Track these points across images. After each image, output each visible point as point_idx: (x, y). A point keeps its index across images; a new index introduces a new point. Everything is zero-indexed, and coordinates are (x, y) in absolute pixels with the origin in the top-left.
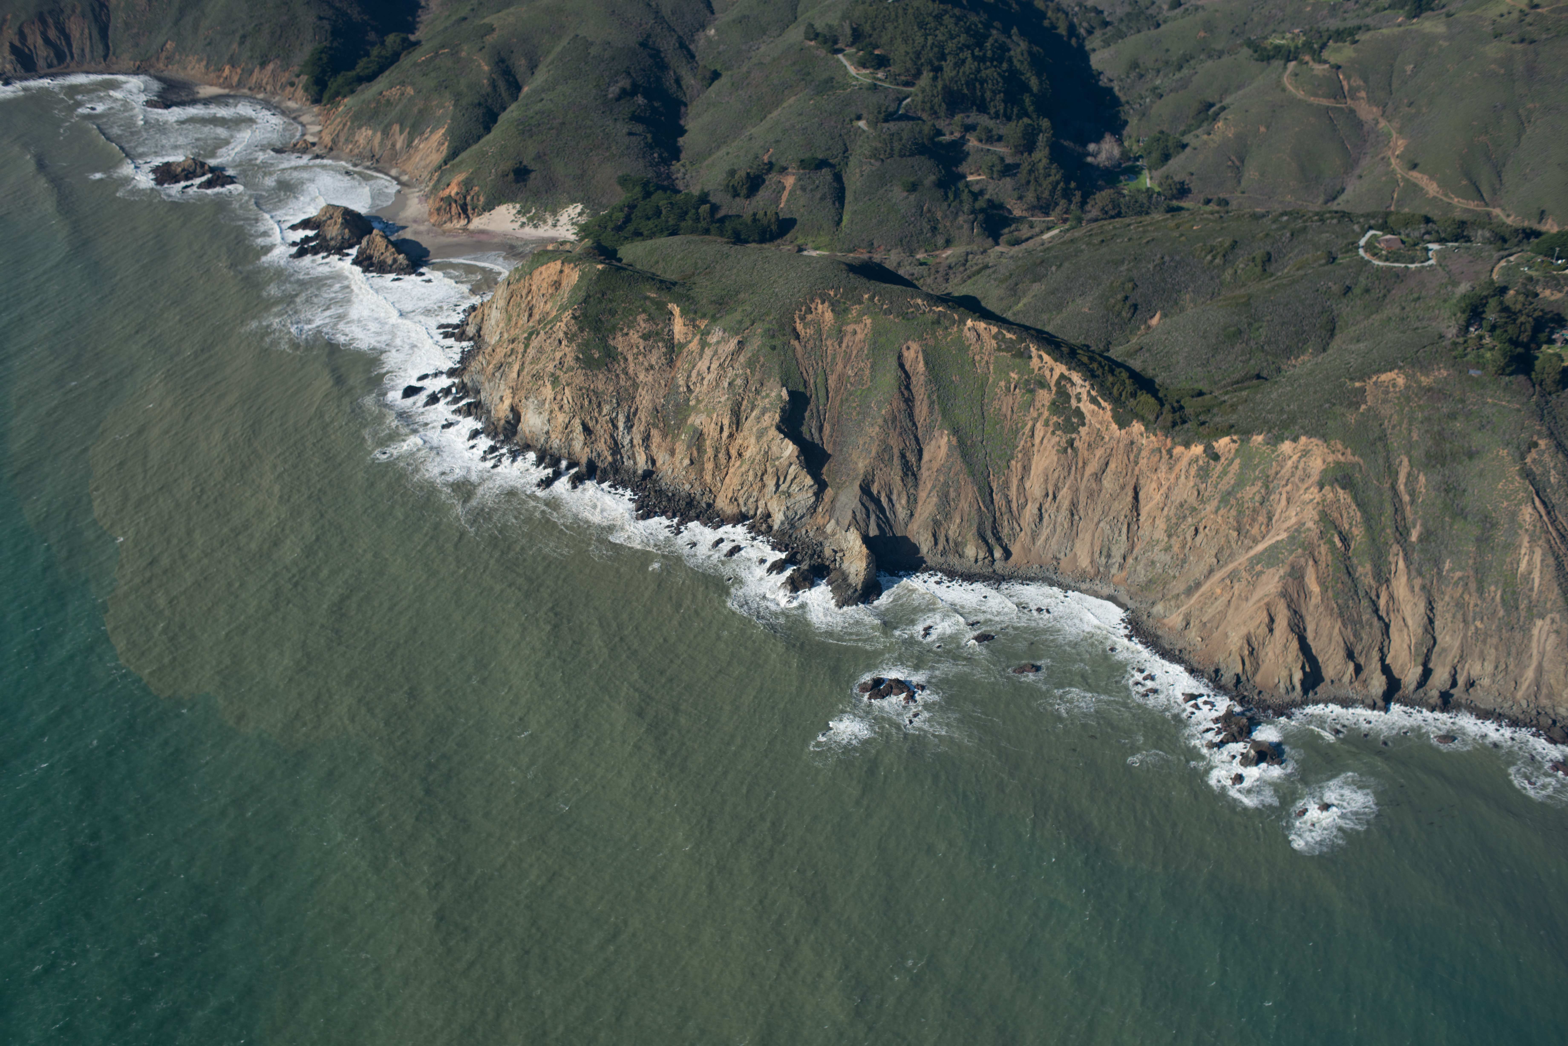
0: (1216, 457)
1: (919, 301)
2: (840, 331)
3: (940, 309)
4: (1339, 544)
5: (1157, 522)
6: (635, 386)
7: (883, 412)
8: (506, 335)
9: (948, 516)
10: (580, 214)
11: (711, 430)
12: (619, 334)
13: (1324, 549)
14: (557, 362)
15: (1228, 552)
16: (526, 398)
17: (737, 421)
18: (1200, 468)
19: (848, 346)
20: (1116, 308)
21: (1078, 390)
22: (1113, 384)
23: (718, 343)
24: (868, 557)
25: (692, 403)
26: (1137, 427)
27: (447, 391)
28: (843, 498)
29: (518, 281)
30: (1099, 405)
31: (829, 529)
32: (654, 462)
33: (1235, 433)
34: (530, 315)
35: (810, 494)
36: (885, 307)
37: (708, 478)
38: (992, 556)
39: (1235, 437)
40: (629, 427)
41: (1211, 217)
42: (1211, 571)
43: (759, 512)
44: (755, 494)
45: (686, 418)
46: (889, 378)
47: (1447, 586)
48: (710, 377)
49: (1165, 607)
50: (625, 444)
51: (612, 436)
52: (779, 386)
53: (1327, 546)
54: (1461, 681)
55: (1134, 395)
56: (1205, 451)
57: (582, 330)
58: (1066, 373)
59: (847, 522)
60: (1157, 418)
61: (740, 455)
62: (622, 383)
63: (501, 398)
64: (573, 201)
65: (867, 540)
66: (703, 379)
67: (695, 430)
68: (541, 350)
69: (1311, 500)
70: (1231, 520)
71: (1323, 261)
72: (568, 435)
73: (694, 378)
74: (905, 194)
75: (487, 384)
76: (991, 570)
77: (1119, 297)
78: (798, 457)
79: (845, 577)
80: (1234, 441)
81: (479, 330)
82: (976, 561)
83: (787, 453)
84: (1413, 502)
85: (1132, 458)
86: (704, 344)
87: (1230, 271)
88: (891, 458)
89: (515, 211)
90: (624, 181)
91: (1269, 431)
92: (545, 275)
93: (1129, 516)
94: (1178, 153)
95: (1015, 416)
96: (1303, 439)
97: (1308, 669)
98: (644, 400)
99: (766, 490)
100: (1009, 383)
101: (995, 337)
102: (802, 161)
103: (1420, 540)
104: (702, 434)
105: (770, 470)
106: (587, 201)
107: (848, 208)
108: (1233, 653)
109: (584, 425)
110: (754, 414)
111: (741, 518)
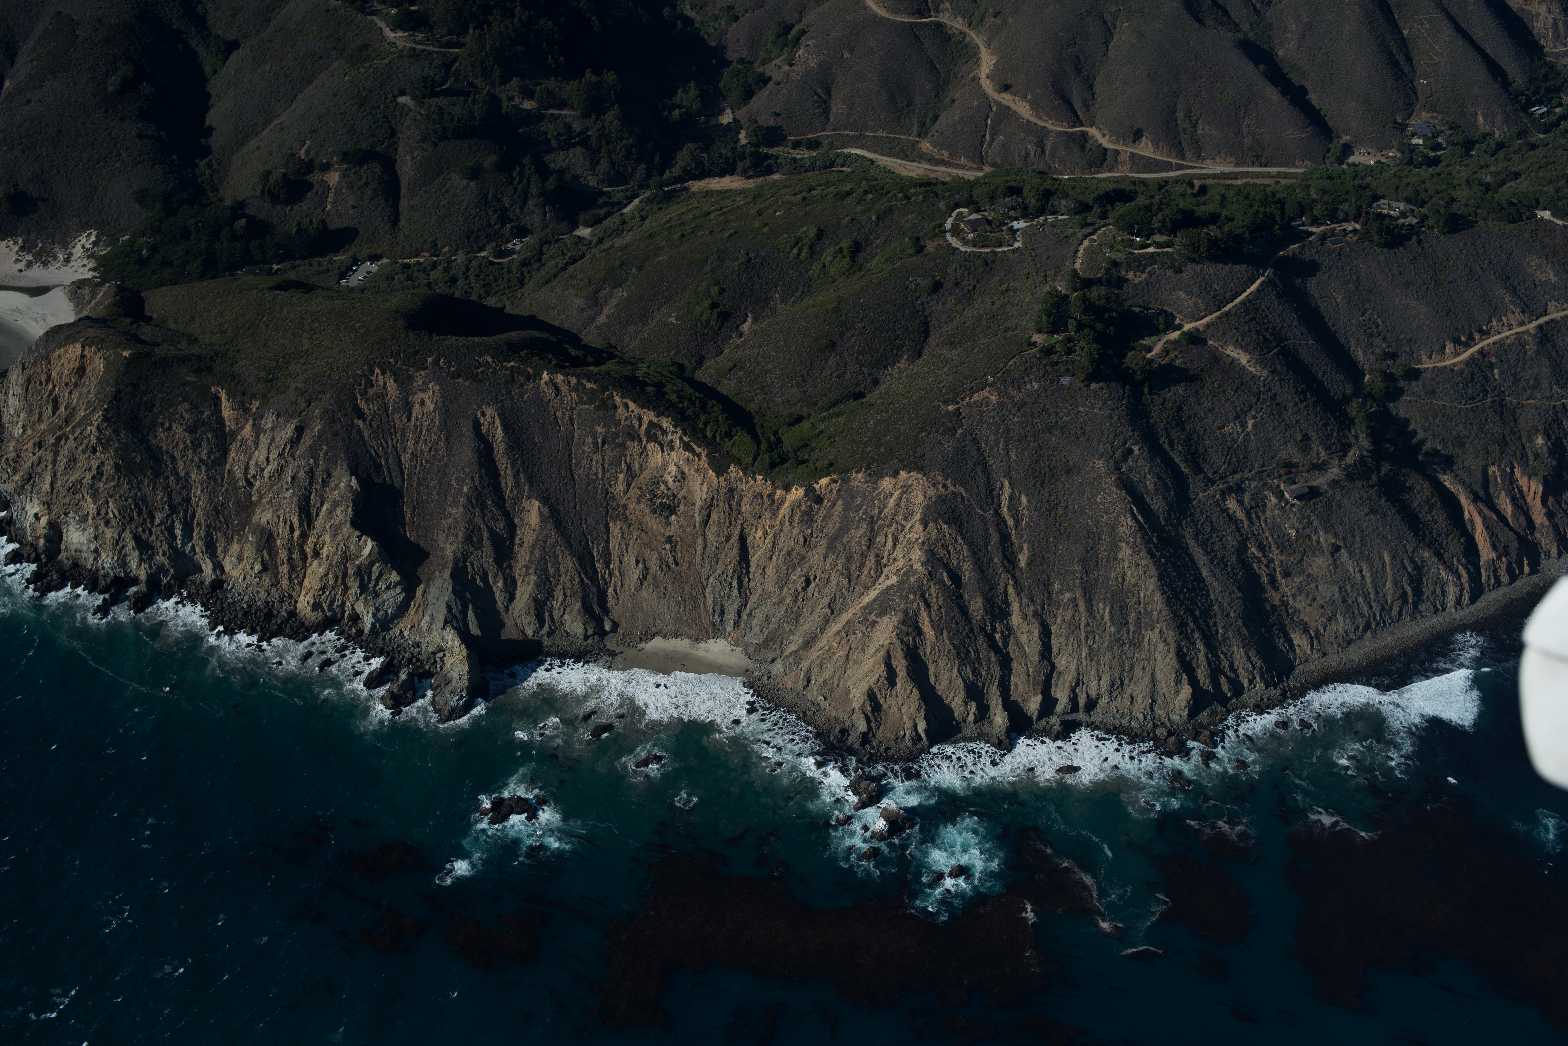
0: (819, 500)
1: (489, 358)
2: (407, 404)
3: (512, 363)
4: (948, 582)
5: (767, 572)
6: (188, 486)
7: (465, 489)
8: (29, 432)
9: (550, 594)
10: (95, 244)
11: (280, 528)
12: (160, 430)
13: (933, 590)
14: (94, 472)
15: (841, 600)
16: (66, 514)
17: (308, 518)
18: (804, 513)
19: (417, 420)
20: (705, 316)
21: (670, 437)
22: (706, 424)
23: (274, 428)
24: (469, 657)
25: (255, 498)
26: (735, 472)
28: (434, 591)
29: (34, 364)
30: (694, 452)
31: (424, 626)
32: (222, 570)
33: (834, 473)
34: (55, 409)
35: (398, 591)
36: (452, 369)
37: (285, 583)
39: (835, 477)
40: (188, 532)
41: (793, 199)
42: (826, 622)
43: (346, 616)
44: (339, 597)
45: (249, 516)
46: (466, 451)
47: (1058, 609)
48: (271, 468)
49: (784, 665)
51: (171, 546)
52: (347, 474)
53: (938, 586)
54: (1081, 703)
55: (729, 435)
56: (806, 495)
57: (116, 432)
58: (655, 420)
59: (442, 618)
60: (755, 459)
61: (317, 554)
62: (173, 485)
64: (85, 227)
65: (466, 640)
66: (263, 470)
67: (263, 530)
68: (73, 458)
69: (917, 540)
70: (840, 567)
71: (911, 251)
72: (120, 551)
73: (252, 471)
74: (465, 182)
75: (16, 497)
76: (602, 646)
77: (706, 303)
78: (379, 553)
79: (448, 681)
80: (835, 481)
82: (585, 637)
83: (367, 551)
84: (1017, 526)
85: (734, 505)
86: (258, 430)
87: (818, 265)
88: (481, 541)
89: (17, 248)
90: (141, 197)
91: (868, 468)
93: (739, 569)
94: (760, 89)
95: (607, 475)
96: (903, 474)
97: (932, 716)
98: (201, 501)
99: (350, 592)
100: (596, 438)
101: (576, 389)
102: (345, 154)
103: (1028, 564)
104: (271, 534)
105: (351, 571)
106: (102, 227)
107: (404, 204)
108: (857, 710)
109: (137, 539)
110: (324, 508)
111: (328, 623)
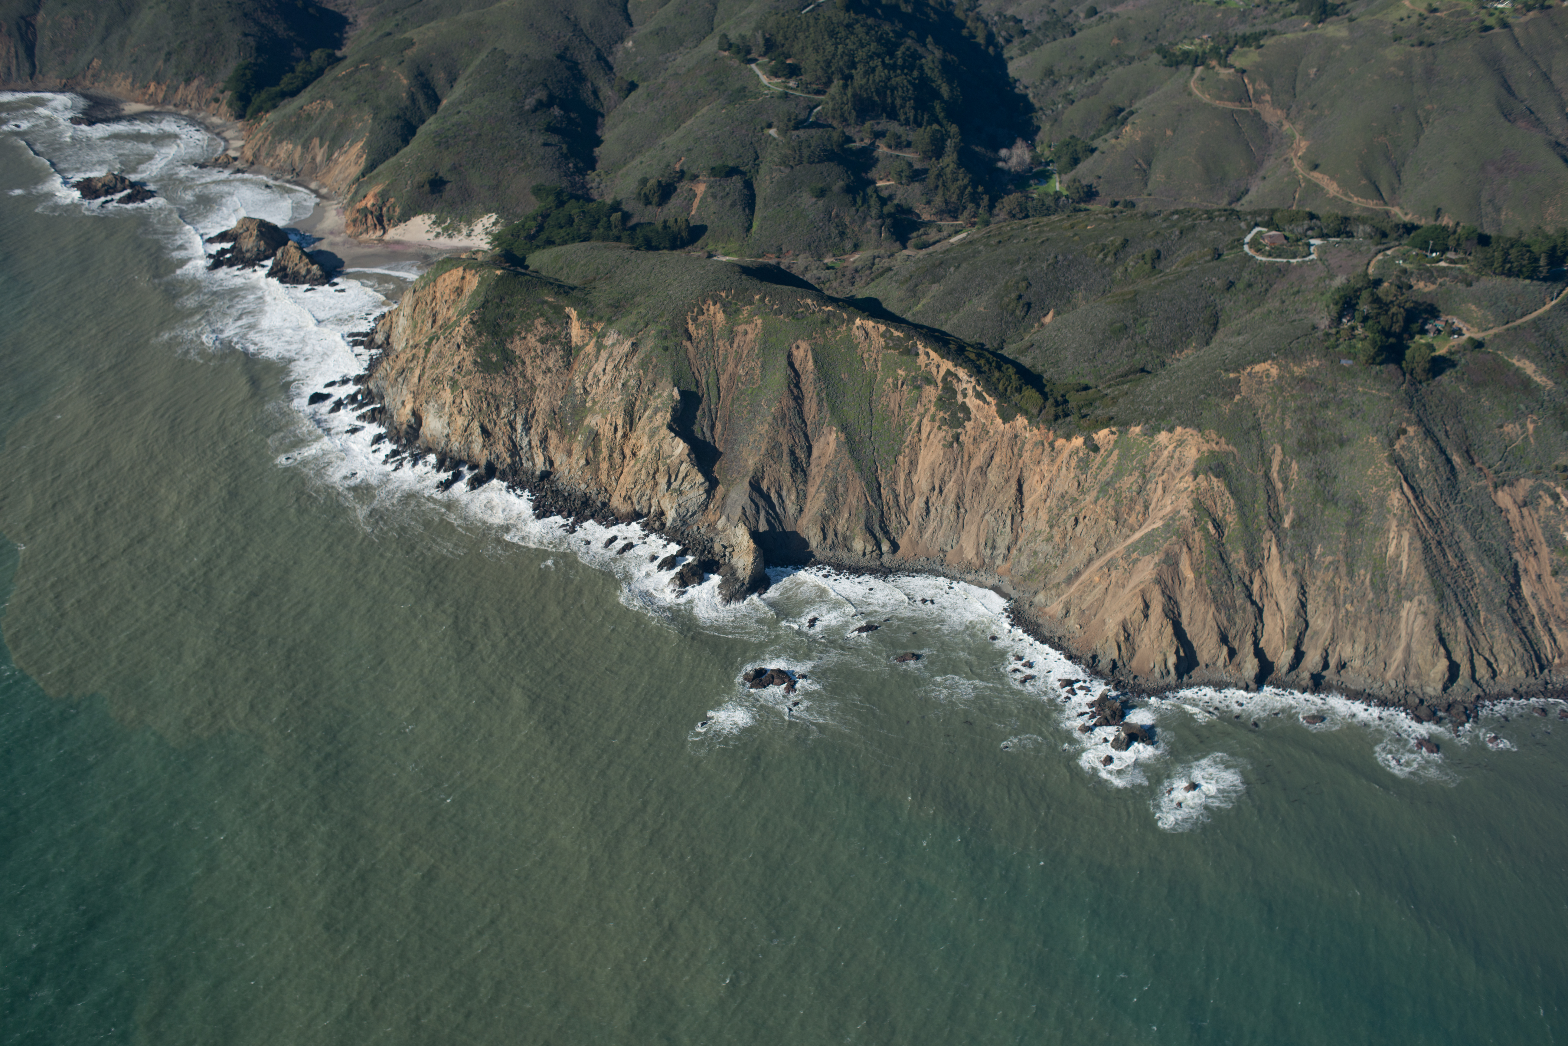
0: (1096, 449)
1: (809, 301)
2: (732, 332)
3: (830, 308)
4: (1212, 531)
5: (1040, 513)
6: (533, 388)
7: (773, 410)
8: (411, 342)
9: (836, 511)
10: (494, 224)
11: (606, 430)
12: (517, 338)
13: (1198, 536)
14: (456, 366)
15: (1107, 540)
16: (427, 402)
17: (631, 421)
18: (1081, 460)
19: (739, 346)
20: (1010, 307)
21: (964, 386)
22: (999, 380)
23: (613, 345)
24: (755, 551)
25: (589, 404)
26: (1021, 421)
27: (353, 398)
28: (733, 495)
29: (423, 288)
30: (984, 400)
31: (720, 525)
32: (552, 463)
33: (1114, 425)
34: (434, 322)
35: (701, 492)
36: (775, 307)
37: (603, 478)
38: (880, 549)
39: (1114, 429)
40: (527, 429)
41: (1104, 217)
42: (1090, 560)
43: (652, 510)
44: (648, 492)
45: (582, 419)
46: (779, 377)
47: (1318, 570)
48: (605, 379)
49: (1046, 596)
50: (523, 445)
51: (510, 438)
52: (671, 386)
53: (1201, 533)
54: (1332, 662)
55: (1019, 390)
56: (1085, 443)
57: (479, 334)
58: (953, 369)
59: (737, 518)
60: (1040, 411)
61: (634, 454)
62: (520, 386)
63: (403, 403)
64: (488, 211)
65: (755, 535)
66: (599, 380)
67: (591, 431)
68: (440, 355)
69: (1186, 489)
70: (1109, 510)
71: (1209, 258)
72: (467, 438)
73: (590, 380)
74: (814, 200)
75: (390, 390)
76: (878, 563)
77: (1013, 296)
78: (688, 455)
79: (733, 571)
80: (1113, 433)
81: (388, 338)
82: (864, 554)
83: (678, 452)
84: (1285, 489)
85: (1016, 451)
86: (599, 347)
87: (1121, 269)
88: (781, 455)
89: (430, 222)
90: (538, 191)
91: (1146, 422)
92: (448, 282)
93: (1013, 508)
94: (1087, 157)
95: (902, 412)
96: (1179, 429)
97: (1182, 654)
98: (542, 402)
99: (658, 488)
100: (897, 379)
101: (883, 335)
102: (713, 169)
103: (1293, 526)
104: (597, 434)
105: (662, 468)
106: (501, 211)
107: (758, 214)
108: (1110, 639)
109: (483, 428)
110: (647, 414)
111: (635, 516)
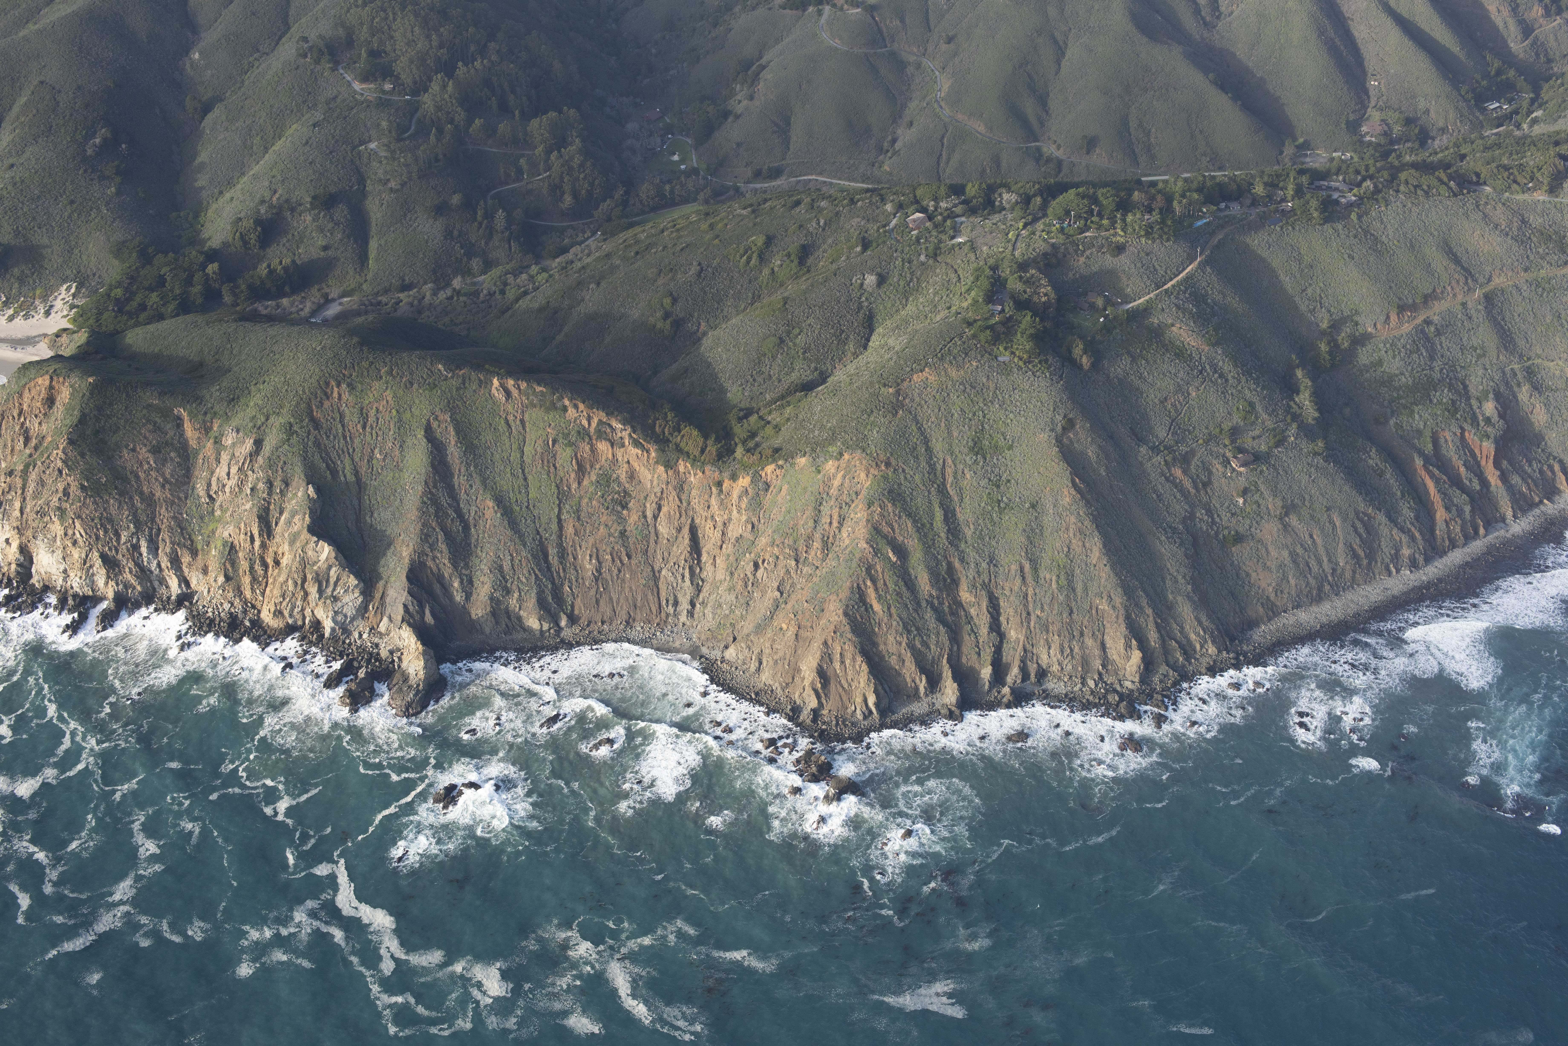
0: (765, 487)
1: (441, 366)
2: (361, 413)
3: (464, 371)
4: (894, 558)
5: (718, 561)
6: (153, 504)
9: (505, 592)
10: (74, 295)
11: (241, 540)
12: (125, 451)
13: (879, 566)
14: (60, 494)
15: (790, 582)
16: (35, 537)
17: (267, 528)
18: (751, 501)
19: (371, 429)
21: (619, 435)
22: (655, 421)
23: (234, 444)
24: (424, 653)
25: (218, 513)
26: (684, 466)
28: (392, 593)
30: (643, 448)
31: (383, 628)
32: (188, 584)
33: (780, 459)
34: (27, 440)
35: (356, 595)
36: (405, 379)
37: (248, 594)
38: (558, 625)
39: (780, 463)
40: (154, 549)
41: (744, 212)
42: (776, 607)
43: (307, 622)
44: (299, 603)
45: (213, 531)
46: (419, 457)
48: (232, 482)
49: (736, 649)
50: (153, 569)
51: (137, 564)
52: (304, 484)
53: (883, 562)
54: (1032, 672)
55: (677, 429)
56: (753, 482)
57: (82, 455)
58: (605, 419)
59: (400, 618)
60: (703, 452)
61: (277, 563)
62: (138, 504)
63: (8, 541)
64: (65, 281)
65: (422, 633)
66: (224, 486)
67: (225, 543)
68: (42, 483)
69: (862, 518)
70: (787, 550)
71: (858, 250)
72: (88, 571)
73: (214, 487)
74: (432, 220)
76: (558, 639)
77: (659, 314)
78: (336, 558)
79: (406, 679)
80: (780, 467)
82: (541, 632)
83: (323, 556)
84: (960, 501)
85: (684, 498)
86: (219, 448)
87: (766, 272)
88: (436, 542)
90: (118, 250)
91: (812, 452)
92: (35, 392)
93: (689, 560)
94: (722, 123)
95: (558, 474)
97: (881, 691)
98: (165, 518)
99: (310, 598)
100: (547, 439)
101: (526, 393)
102: (315, 198)
103: (973, 538)
104: (232, 547)
105: (309, 576)
106: (81, 279)
107: (373, 245)
108: (807, 688)
109: (104, 557)
110: (283, 518)
111: (290, 630)
